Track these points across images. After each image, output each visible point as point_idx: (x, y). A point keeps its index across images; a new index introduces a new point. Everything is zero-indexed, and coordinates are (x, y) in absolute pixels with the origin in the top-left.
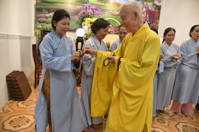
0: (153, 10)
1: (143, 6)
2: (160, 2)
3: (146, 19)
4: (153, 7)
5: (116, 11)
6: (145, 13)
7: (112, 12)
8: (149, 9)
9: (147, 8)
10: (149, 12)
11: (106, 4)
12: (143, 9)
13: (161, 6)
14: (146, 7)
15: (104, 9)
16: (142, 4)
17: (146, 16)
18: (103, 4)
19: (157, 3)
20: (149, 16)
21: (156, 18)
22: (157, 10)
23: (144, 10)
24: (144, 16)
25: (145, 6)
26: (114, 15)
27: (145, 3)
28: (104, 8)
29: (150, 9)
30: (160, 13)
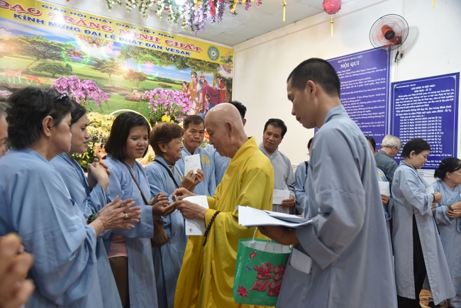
0: (217, 87)
1: (195, 79)
2: (229, 71)
3: (203, 107)
4: (217, 82)
5: (136, 91)
6: (201, 94)
7: (128, 93)
8: (208, 86)
9: (204, 83)
10: (208, 92)
11: (113, 75)
12: (195, 86)
13: (231, 80)
14: (201, 83)
15: (108, 87)
16: (193, 76)
17: (204, 101)
18: (105, 75)
19: (223, 73)
20: (209, 101)
22: (225, 89)
23: (199, 87)
24: (199, 100)
25: (199, 79)
26: (131, 100)
27: (199, 73)
28: (109, 85)
29: (211, 85)
30: (230, 93)
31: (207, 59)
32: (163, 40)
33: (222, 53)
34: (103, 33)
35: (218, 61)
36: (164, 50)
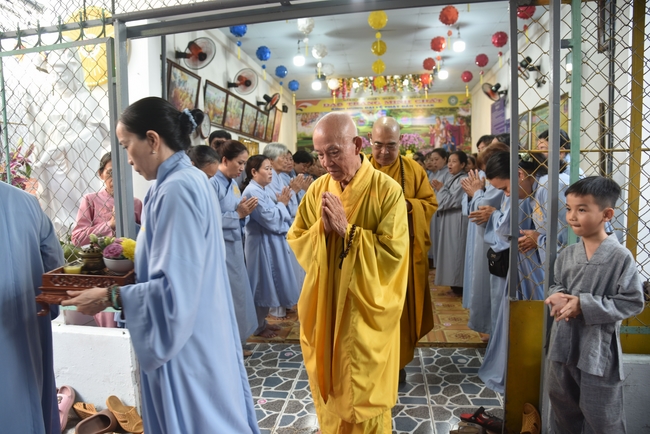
0: (457, 124)
1: (439, 121)
2: (467, 111)
3: (446, 139)
4: (457, 120)
6: (444, 131)
8: (450, 125)
9: (446, 123)
10: (450, 129)
12: (439, 126)
13: (470, 117)
14: (444, 123)
16: (437, 119)
17: (447, 135)
19: (462, 113)
20: (451, 135)
21: (465, 136)
22: (464, 124)
23: (442, 127)
25: (442, 121)
27: (442, 117)
29: (452, 123)
30: (469, 127)
31: (448, 106)
32: (413, 101)
33: (460, 99)
34: (374, 105)
35: (457, 105)
36: (414, 107)
